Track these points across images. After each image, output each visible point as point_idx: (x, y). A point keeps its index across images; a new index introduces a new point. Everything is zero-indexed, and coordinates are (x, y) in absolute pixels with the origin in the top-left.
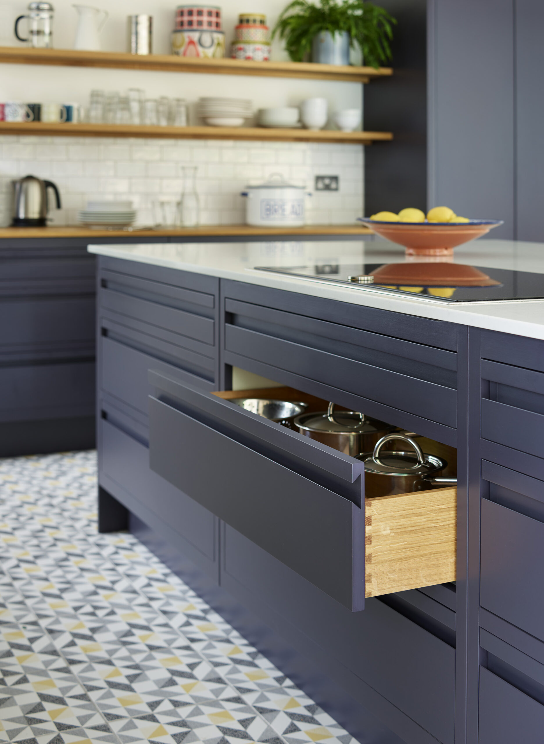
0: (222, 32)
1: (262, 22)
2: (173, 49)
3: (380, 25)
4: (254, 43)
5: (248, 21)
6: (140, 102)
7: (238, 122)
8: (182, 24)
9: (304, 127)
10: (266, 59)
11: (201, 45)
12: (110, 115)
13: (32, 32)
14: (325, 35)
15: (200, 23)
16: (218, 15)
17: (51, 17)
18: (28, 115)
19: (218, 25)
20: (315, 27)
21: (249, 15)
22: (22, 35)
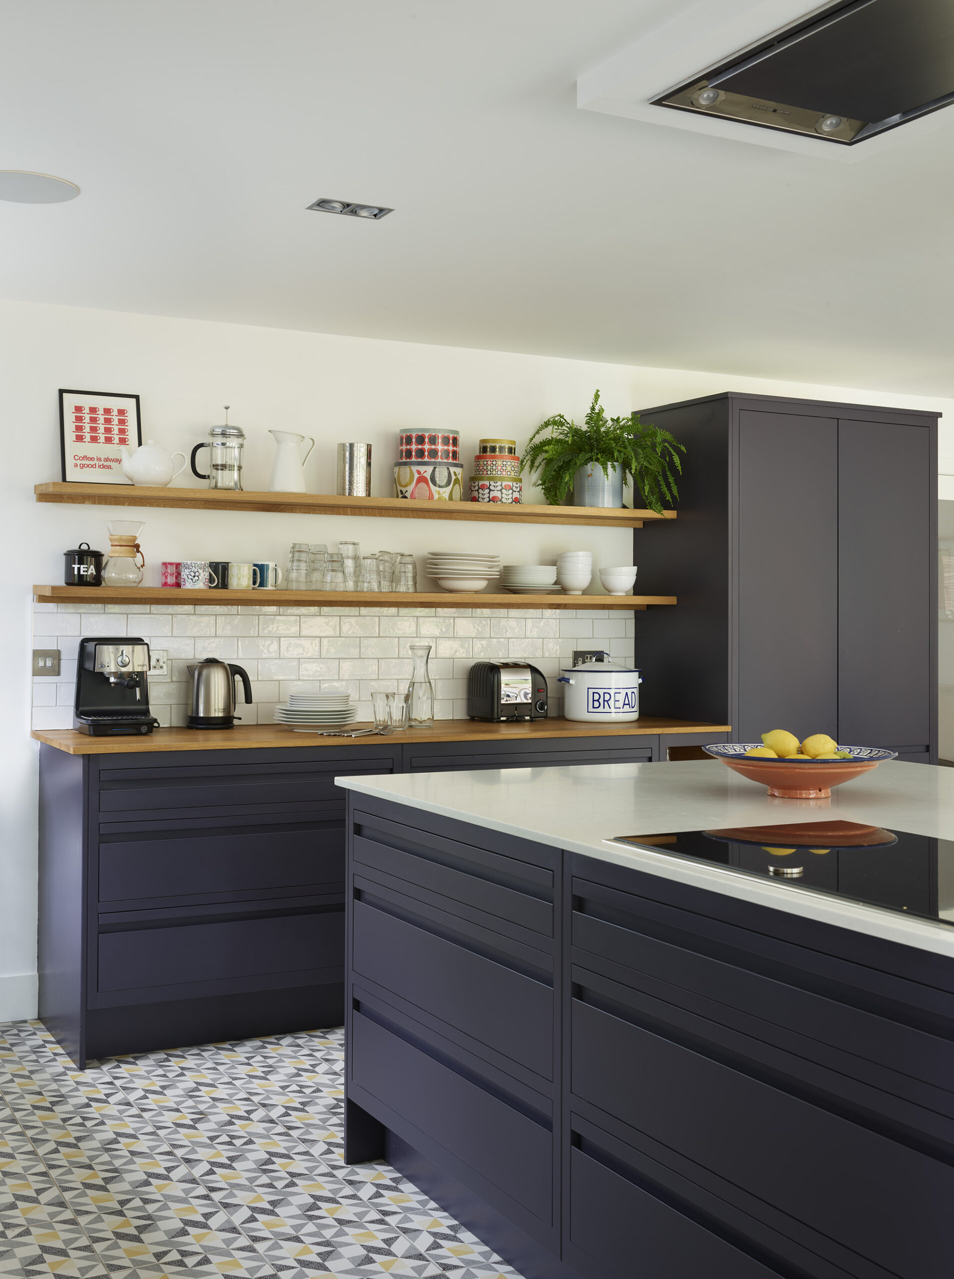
0: (461, 466)
1: (511, 450)
2: (396, 489)
3: (665, 453)
4: (502, 479)
5: (493, 449)
6: (356, 558)
7: (482, 584)
8: (409, 454)
9: (564, 591)
10: (516, 501)
11: (434, 483)
12: (316, 576)
13: (216, 467)
14: (595, 469)
15: (434, 453)
16: (455, 440)
17: (241, 446)
18: (211, 580)
19: (455, 455)
20: (582, 456)
21: (494, 441)
22: (200, 471)
